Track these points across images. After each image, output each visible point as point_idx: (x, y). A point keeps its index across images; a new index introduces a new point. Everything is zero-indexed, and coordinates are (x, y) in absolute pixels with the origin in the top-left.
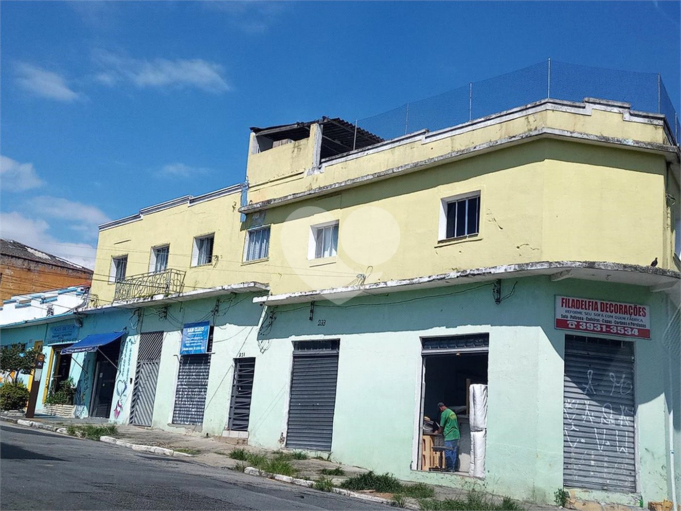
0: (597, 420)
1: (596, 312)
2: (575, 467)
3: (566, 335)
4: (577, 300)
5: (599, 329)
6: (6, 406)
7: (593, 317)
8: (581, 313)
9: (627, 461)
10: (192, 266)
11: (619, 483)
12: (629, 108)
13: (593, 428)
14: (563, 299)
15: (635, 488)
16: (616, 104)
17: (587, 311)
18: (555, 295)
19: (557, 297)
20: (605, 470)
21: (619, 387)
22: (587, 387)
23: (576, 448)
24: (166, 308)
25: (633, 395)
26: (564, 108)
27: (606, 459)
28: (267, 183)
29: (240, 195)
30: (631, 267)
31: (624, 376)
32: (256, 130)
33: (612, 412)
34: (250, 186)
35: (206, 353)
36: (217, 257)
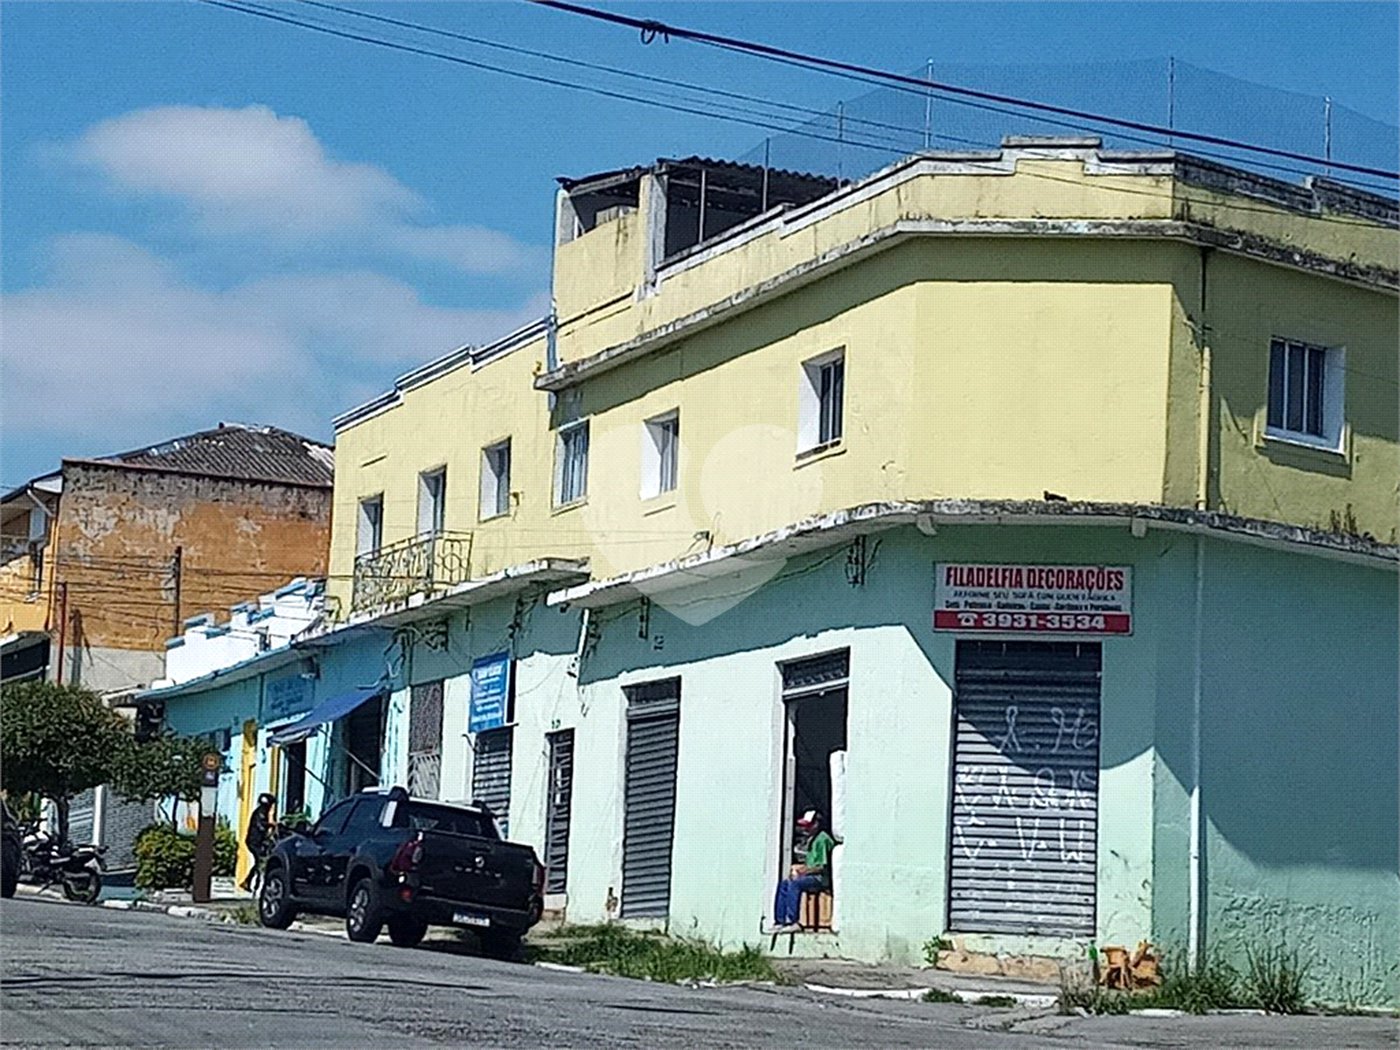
0: (1024, 801)
1: (1018, 590)
2: (976, 894)
3: (959, 643)
4: (979, 570)
5: (1024, 624)
6: (156, 878)
7: (1011, 600)
8: (986, 595)
9: (1081, 877)
10: (482, 518)
11: (1062, 920)
12: (1099, 146)
13: (1015, 817)
14: (949, 569)
15: (1095, 928)
16: (1068, 143)
17: (998, 590)
18: (934, 563)
19: (938, 566)
20: (1036, 897)
21: (1071, 736)
22: (1005, 740)
23: (978, 858)
24: (445, 623)
25: (1096, 747)
26: (955, 168)
27: (1038, 876)
28: (582, 316)
29: (544, 343)
30: (993, 504)
31: (1081, 712)
32: (568, 185)
33: (1053, 783)
34: (560, 322)
35: (506, 724)
36: (516, 495)
